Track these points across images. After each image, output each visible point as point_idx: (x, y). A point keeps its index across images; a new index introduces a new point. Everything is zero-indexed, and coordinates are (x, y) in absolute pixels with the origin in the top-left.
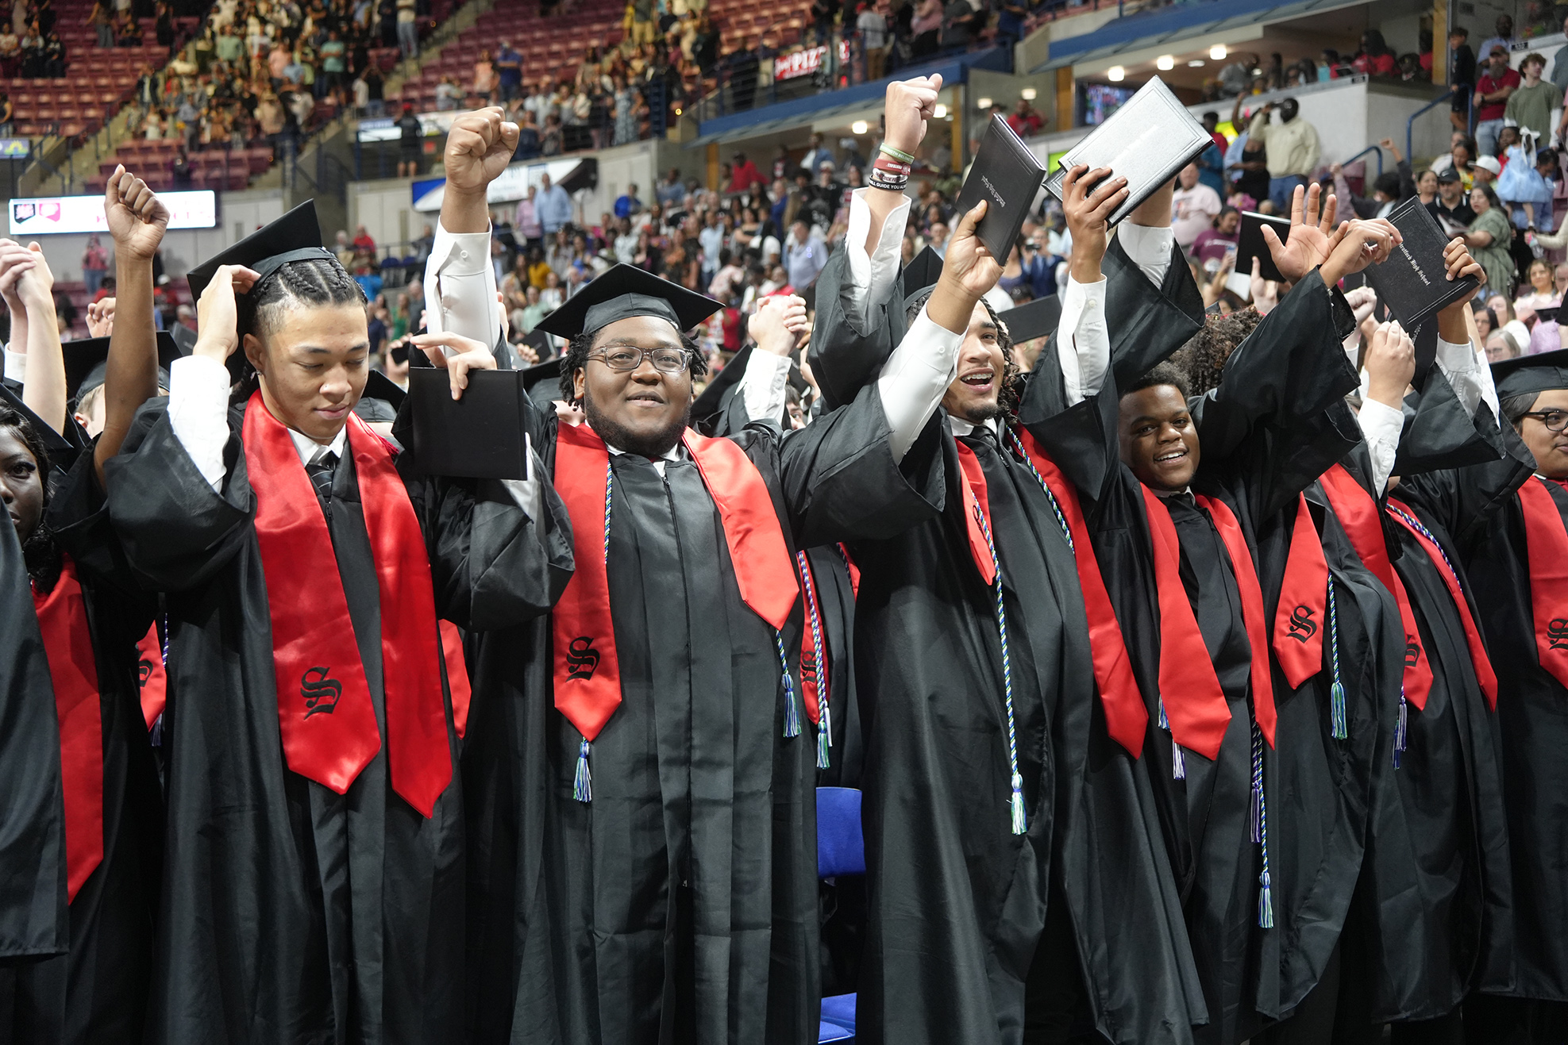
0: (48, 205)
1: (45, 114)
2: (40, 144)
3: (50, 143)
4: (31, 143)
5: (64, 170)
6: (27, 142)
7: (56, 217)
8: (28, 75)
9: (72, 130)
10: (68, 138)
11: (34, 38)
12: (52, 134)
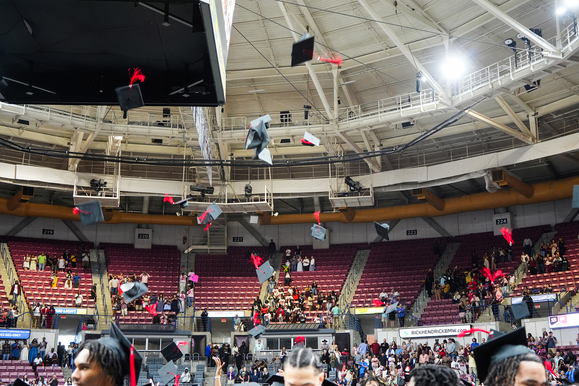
0: (561, 318)
1: (562, 284)
2: (560, 295)
3: (563, 294)
4: (557, 294)
5: (568, 304)
6: (555, 294)
7: (565, 321)
8: (557, 271)
9: (571, 289)
10: (570, 291)
11: (557, 258)
12: (564, 291)
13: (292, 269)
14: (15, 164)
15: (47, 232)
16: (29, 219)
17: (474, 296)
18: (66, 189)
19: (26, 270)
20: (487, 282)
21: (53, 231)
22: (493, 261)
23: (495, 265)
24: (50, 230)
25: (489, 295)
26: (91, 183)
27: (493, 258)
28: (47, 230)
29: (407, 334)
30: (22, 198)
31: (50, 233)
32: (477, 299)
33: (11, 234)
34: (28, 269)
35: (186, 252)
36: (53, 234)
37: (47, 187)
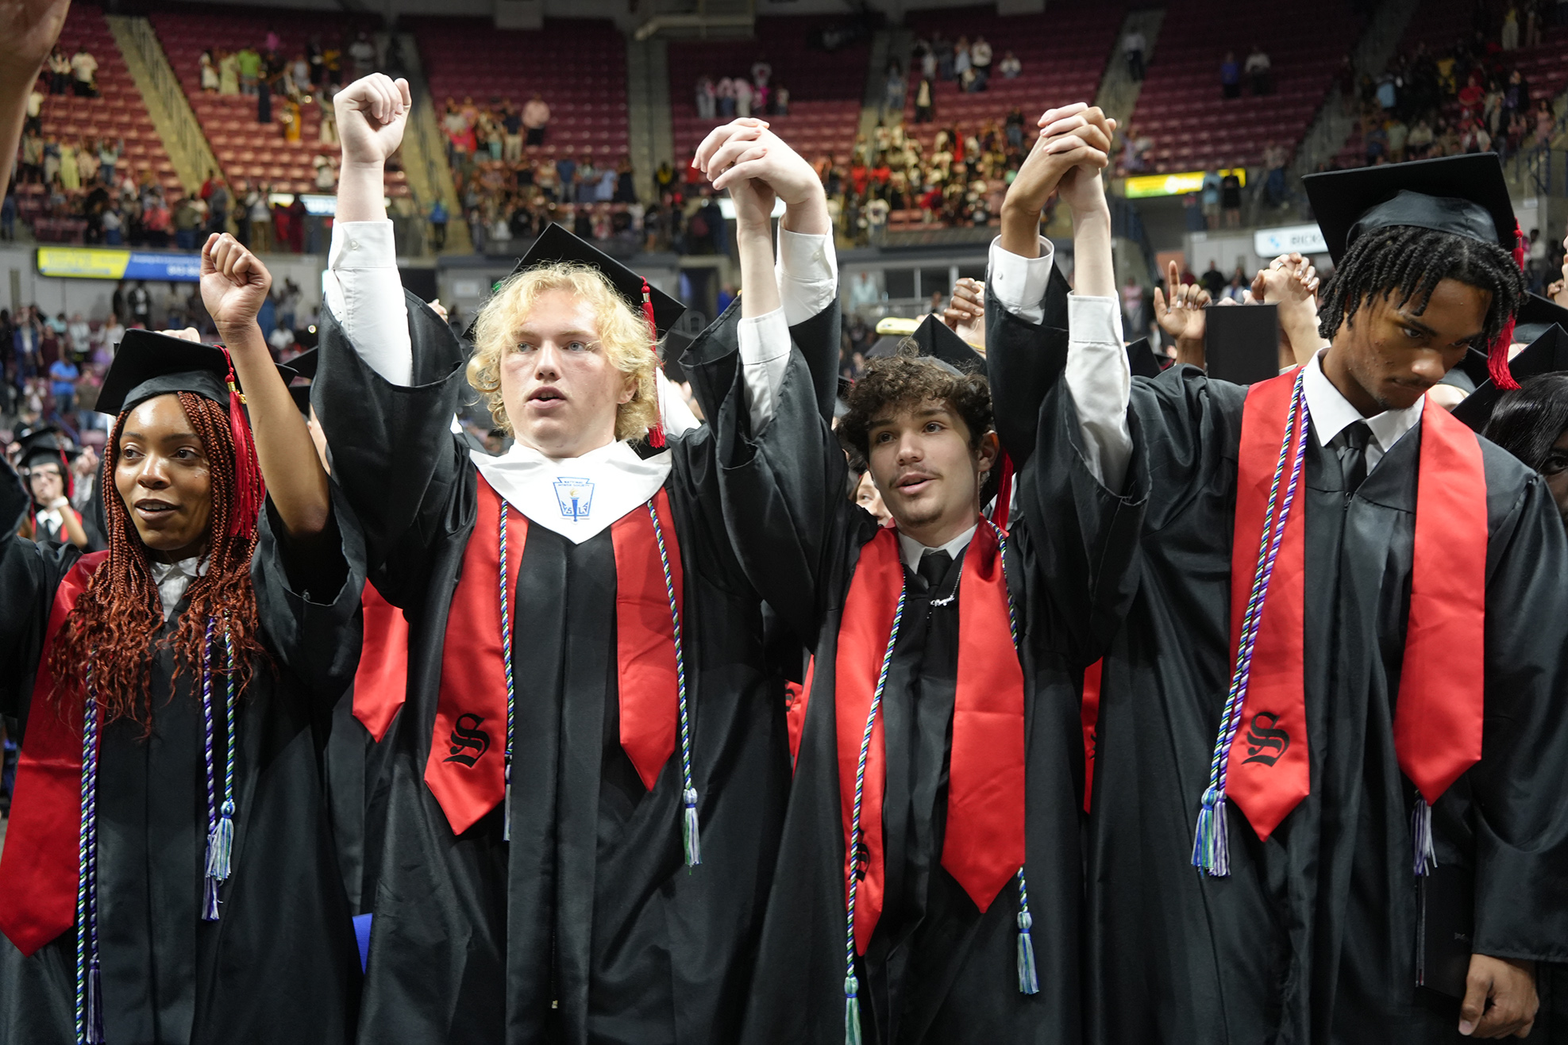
13: (946, 76)
17: (1475, 127)
19: (211, 95)
20: (1514, 85)
22: (1531, 23)
23: (1538, 35)
25: (1518, 122)
27: (1532, 15)
29: (1277, 245)
32: (1482, 137)
34: (216, 90)
35: (640, 34)
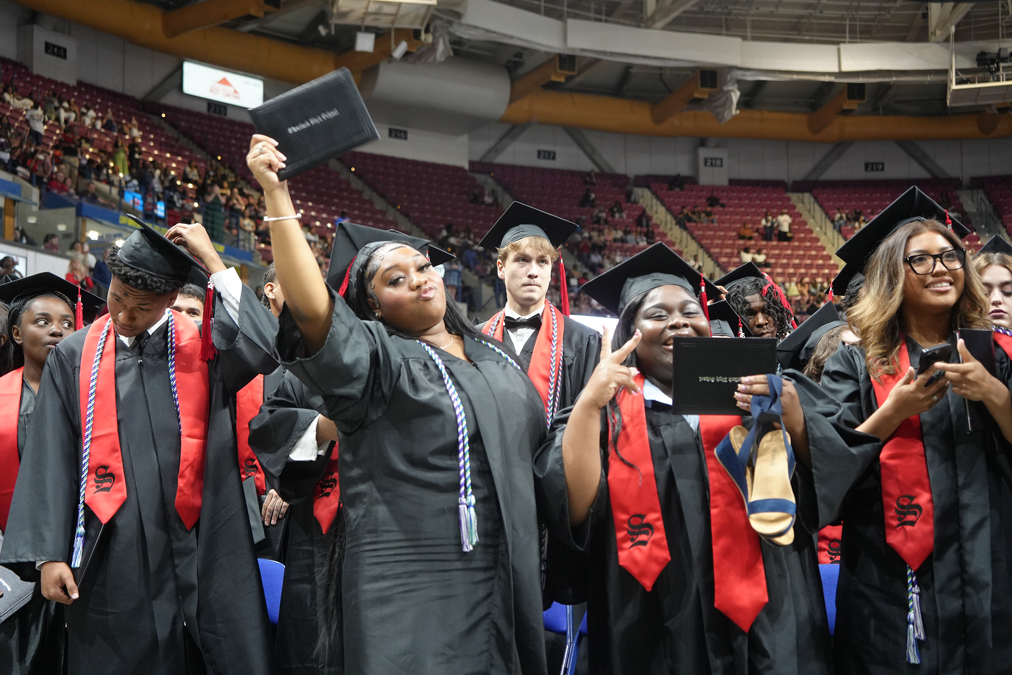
14: (838, 43)
15: (872, 168)
16: (840, 146)
18: (929, 78)
21: (883, 164)
24: (877, 164)
26: (977, 60)
28: (872, 164)
30: (845, 107)
31: (877, 169)
33: (813, 177)
36: (883, 169)
37: (894, 79)
